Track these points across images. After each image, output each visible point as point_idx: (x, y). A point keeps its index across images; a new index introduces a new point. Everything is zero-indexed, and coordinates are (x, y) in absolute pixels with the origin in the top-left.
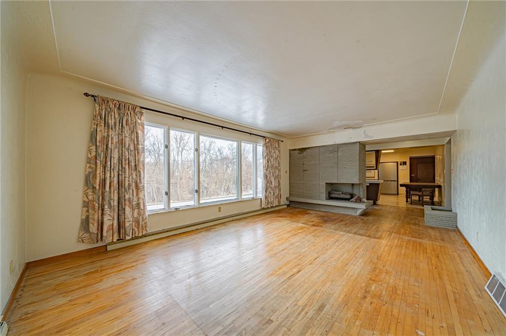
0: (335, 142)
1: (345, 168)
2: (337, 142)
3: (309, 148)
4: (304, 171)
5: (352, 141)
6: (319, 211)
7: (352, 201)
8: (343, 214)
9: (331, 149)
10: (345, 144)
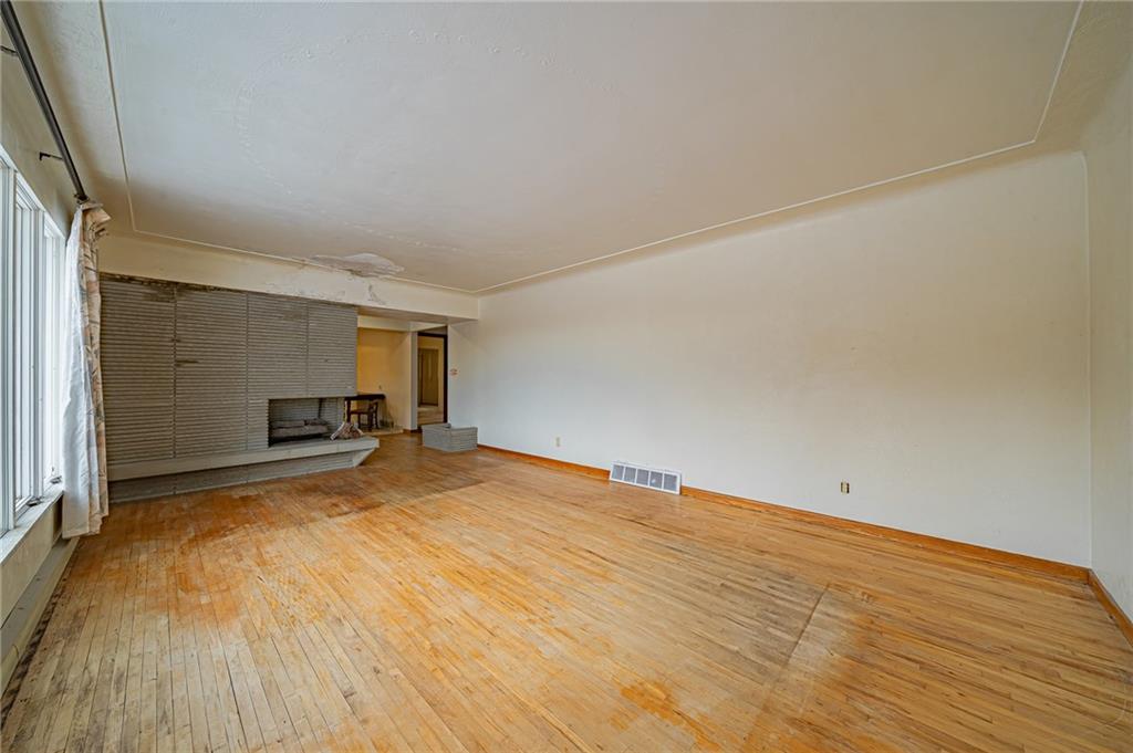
0: (302, 293)
1: (326, 361)
2: (309, 295)
3: (204, 288)
4: (179, 363)
5: (345, 300)
6: (248, 484)
7: (337, 438)
8: (324, 473)
9: (288, 307)
10: (328, 303)
